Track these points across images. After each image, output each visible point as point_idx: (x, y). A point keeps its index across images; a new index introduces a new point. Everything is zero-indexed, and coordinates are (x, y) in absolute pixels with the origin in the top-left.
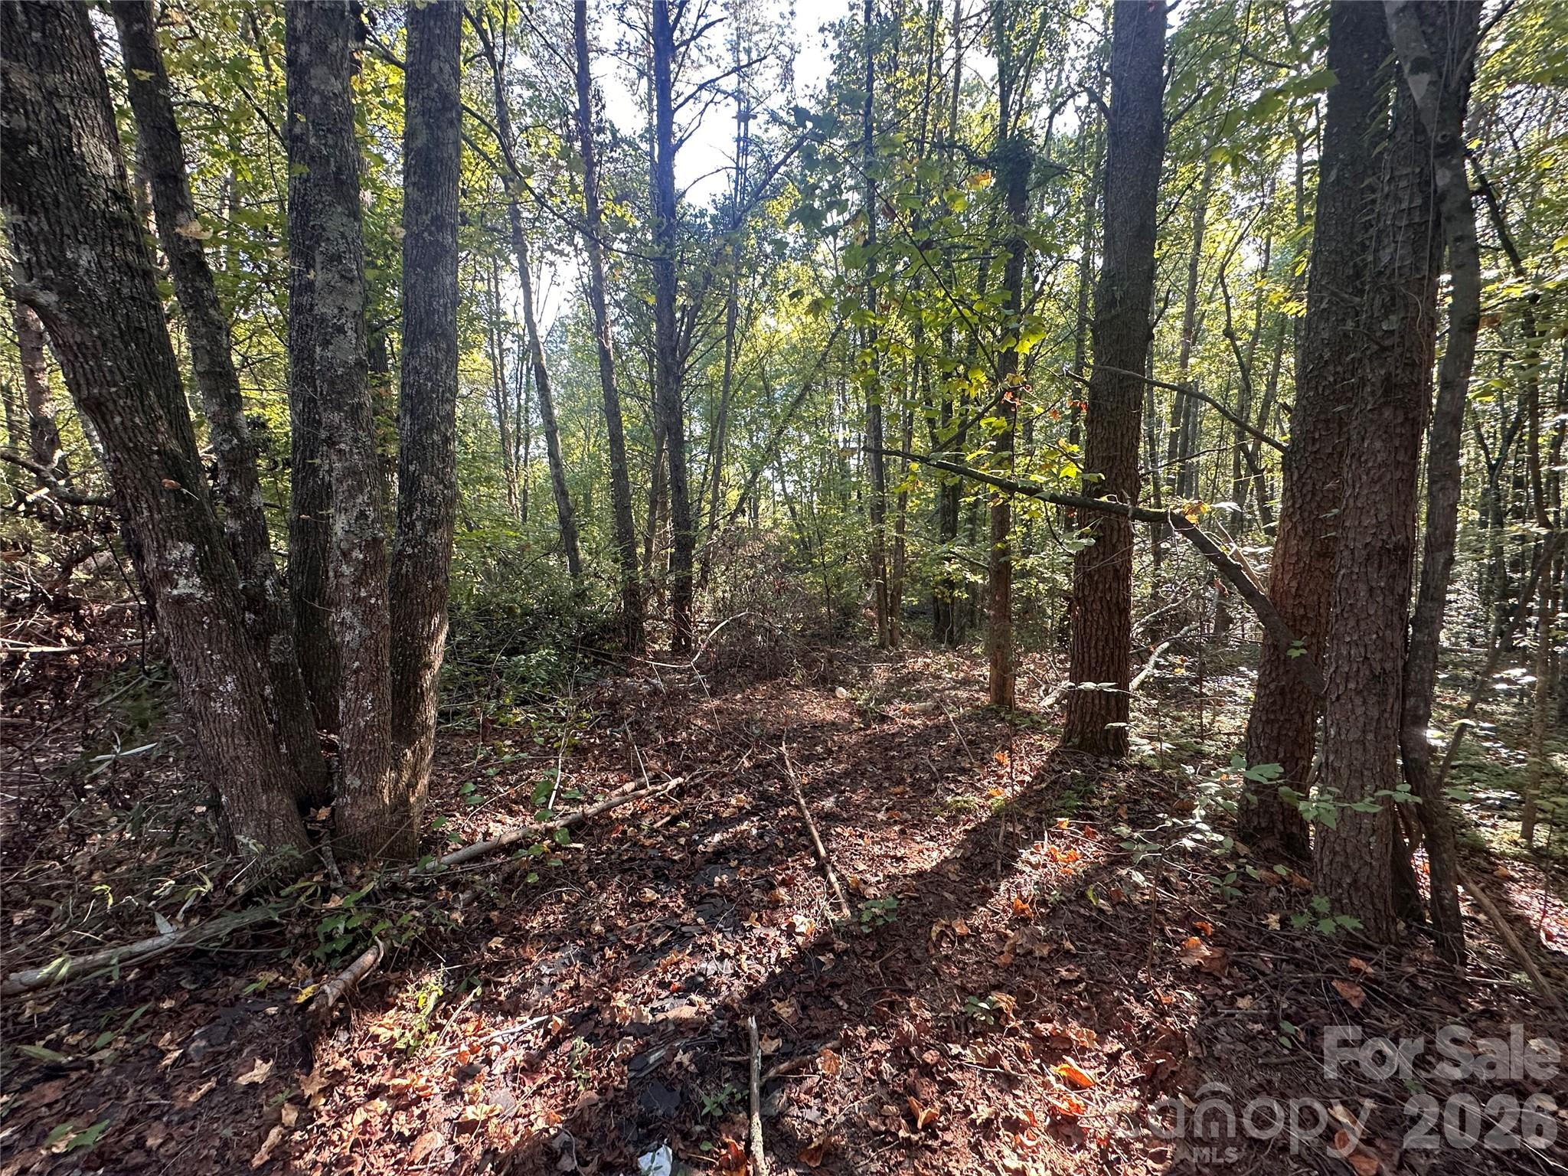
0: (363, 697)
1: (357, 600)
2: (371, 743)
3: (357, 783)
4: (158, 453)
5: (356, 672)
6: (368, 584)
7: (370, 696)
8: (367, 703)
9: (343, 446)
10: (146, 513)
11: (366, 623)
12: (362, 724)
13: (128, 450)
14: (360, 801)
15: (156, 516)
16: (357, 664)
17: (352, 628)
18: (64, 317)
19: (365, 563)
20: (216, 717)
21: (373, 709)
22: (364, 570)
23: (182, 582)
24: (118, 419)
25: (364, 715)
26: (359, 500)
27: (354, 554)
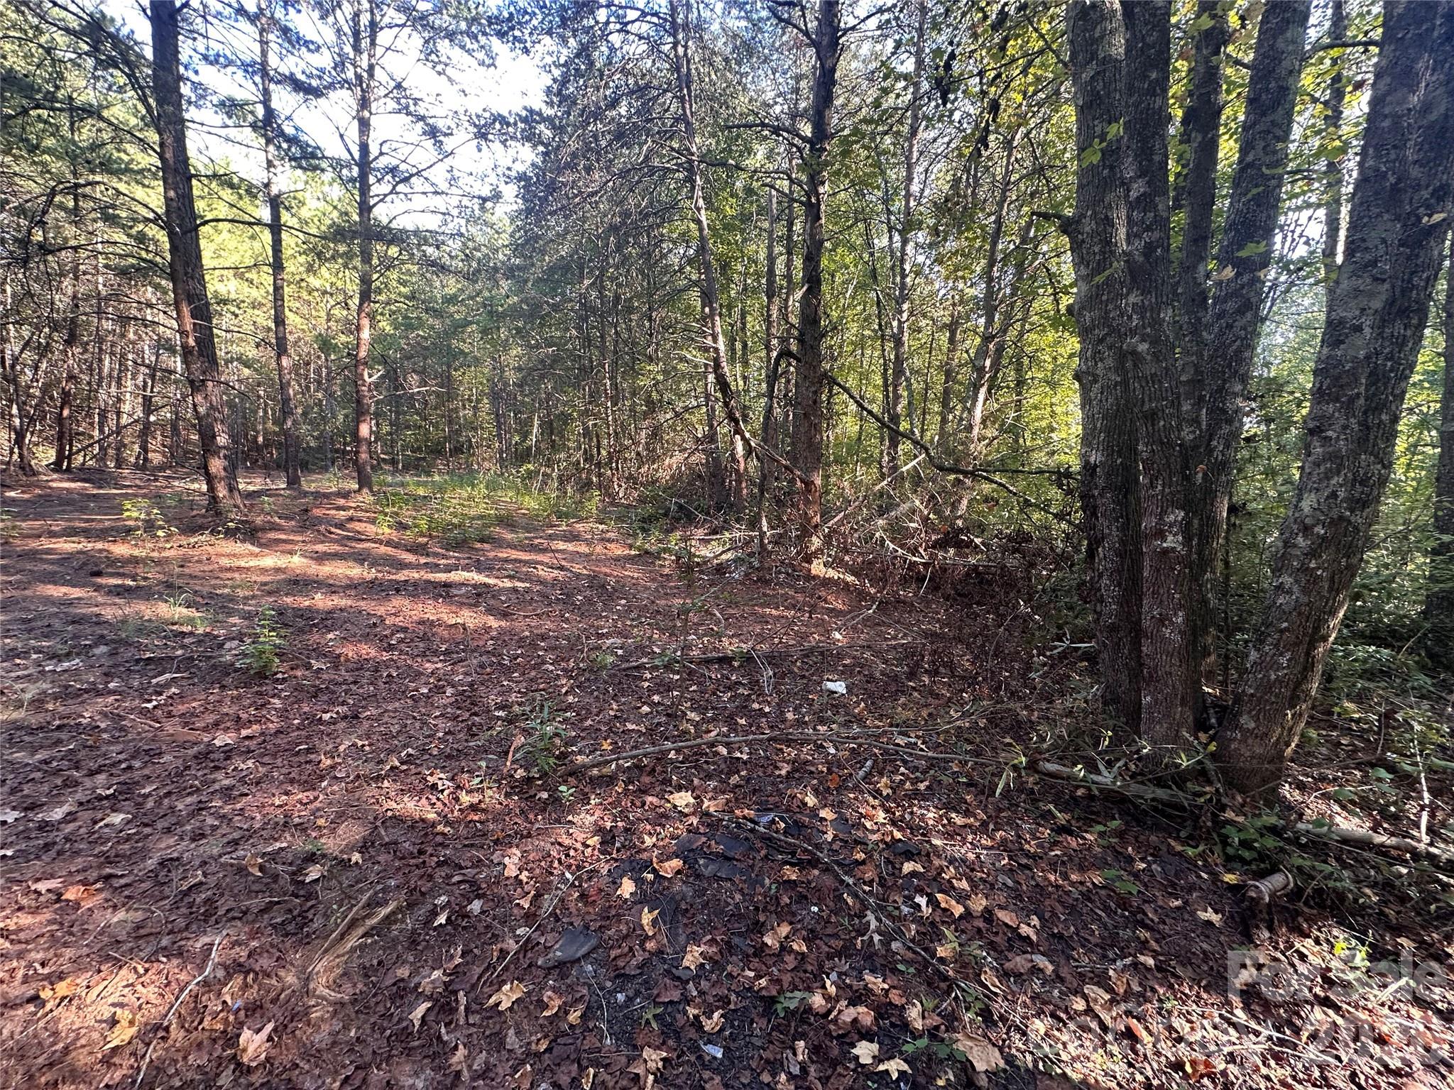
0: (1281, 654)
1: (1304, 569)
2: (1277, 696)
3: (1252, 725)
4: (1180, 445)
5: (1282, 631)
6: (1321, 556)
7: (1288, 655)
8: (1284, 661)
9: (1330, 433)
10: (1160, 488)
11: (1305, 591)
12: (1273, 677)
13: (1162, 443)
14: (1250, 741)
15: (1167, 490)
16: (1285, 625)
17: (1290, 592)
18: (1149, 357)
19: (1324, 538)
20: (1163, 638)
21: (1288, 667)
22: (1320, 545)
23: (1170, 538)
24: (1162, 423)
25: (1278, 670)
26: (1334, 482)
27: (1316, 530)
